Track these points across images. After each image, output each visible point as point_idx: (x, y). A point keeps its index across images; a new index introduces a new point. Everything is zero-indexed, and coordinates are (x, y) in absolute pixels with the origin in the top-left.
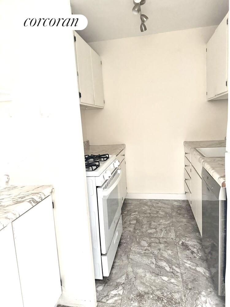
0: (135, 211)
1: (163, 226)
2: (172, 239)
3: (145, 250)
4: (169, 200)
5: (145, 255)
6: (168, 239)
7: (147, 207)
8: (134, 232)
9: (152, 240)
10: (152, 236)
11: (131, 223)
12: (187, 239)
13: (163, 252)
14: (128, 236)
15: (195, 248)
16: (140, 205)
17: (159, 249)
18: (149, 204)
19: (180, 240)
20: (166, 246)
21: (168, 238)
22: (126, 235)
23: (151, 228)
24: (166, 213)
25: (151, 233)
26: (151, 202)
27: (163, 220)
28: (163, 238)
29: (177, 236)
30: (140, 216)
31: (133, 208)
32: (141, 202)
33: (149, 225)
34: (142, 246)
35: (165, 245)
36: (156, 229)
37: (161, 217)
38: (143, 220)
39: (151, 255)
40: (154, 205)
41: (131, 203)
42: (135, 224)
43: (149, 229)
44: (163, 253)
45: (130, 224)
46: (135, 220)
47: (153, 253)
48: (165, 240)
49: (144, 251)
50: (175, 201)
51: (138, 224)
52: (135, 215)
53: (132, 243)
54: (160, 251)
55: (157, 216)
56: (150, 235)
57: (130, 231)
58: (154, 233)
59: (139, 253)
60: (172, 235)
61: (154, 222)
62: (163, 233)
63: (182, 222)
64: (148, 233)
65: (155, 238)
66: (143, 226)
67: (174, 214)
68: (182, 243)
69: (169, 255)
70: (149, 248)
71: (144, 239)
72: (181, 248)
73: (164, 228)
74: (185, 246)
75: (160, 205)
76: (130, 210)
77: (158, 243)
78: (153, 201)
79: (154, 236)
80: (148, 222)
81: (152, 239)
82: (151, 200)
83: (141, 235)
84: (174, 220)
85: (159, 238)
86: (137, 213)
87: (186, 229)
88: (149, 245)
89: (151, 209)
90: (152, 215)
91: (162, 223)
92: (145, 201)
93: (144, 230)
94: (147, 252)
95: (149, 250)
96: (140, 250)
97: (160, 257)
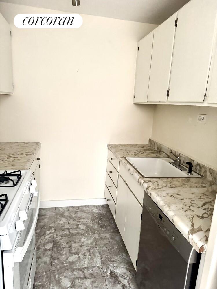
0: (50, 228)
1: (86, 248)
2: (98, 267)
4: (88, 207)
6: (94, 269)
7: (64, 220)
8: (51, 264)
9: (75, 275)
10: (75, 267)
11: (47, 247)
12: (115, 265)
14: (43, 272)
15: (125, 278)
16: (56, 216)
18: (67, 214)
19: (107, 268)
20: (93, 282)
21: (93, 267)
22: (40, 271)
23: (73, 254)
24: (87, 227)
25: (72, 263)
26: (68, 210)
27: (84, 238)
28: (88, 268)
29: (103, 262)
30: (57, 235)
31: (48, 222)
32: (57, 211)
33: (69, 248)
35: (92, 280)
36: (77, 253)
37: (82, 234)
38: (62, 241)
40: (73, 215)
41: (45, 215)
42: (51, 250)
43: (70, 256)
45: (46, 250)
46: (51, 242)
48: (90, 271)
50: (95, 206)
51: (55, 249)
52: (50, 233)
53: (50, 284)
55: (77, 233)
56: (71, 267)
57: (45, 263)
58: (76, 261)
60: (98, 261)
61: (75, 242)
62: (87, 259)
63: (105, 238)
64: (69, 262)
65: (79, 269)
66: (61, 252)
67: (96, 227)
68: (110, 273)
71: (65, 274)
72: (111, 282)
73: (88, 250)
74: (114, 277)
75: (79, 214)
76: (44, 226)
77: (83, 279)
78: (71, 209)
79: (77, 267)
80: (67, 243)
81: (75, 273)
82: (68, 208)
83: (61, 268)
84: (97, 236)
85: (84, 268)
86: (52, 230)
87: (111, 249)
88: (73, 285)
89: (70, 222)
90: (71, 231)
91: (85, 243)
92: (61, 210)
93: (63, 258)
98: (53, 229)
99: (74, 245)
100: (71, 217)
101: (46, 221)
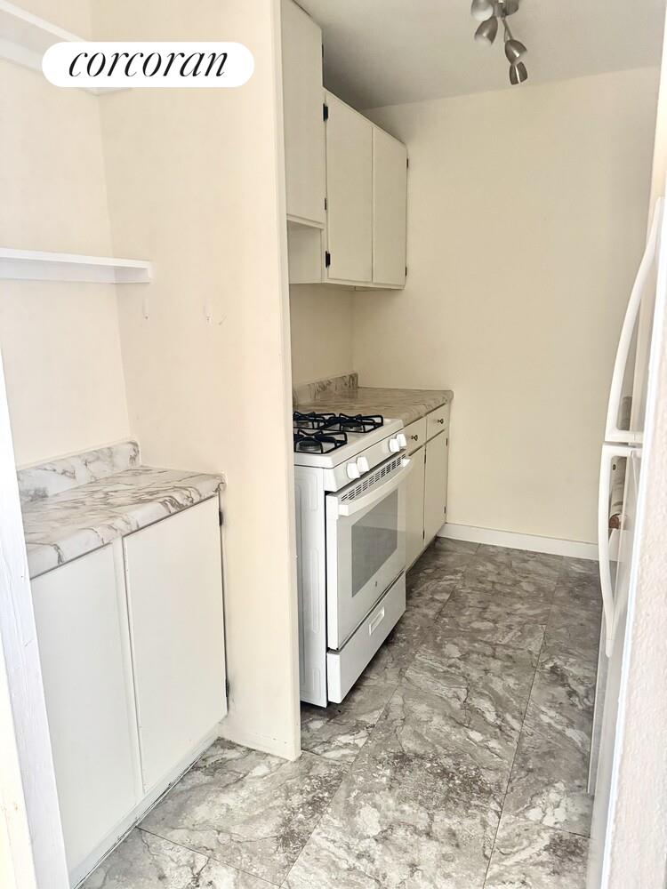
0: (456, 572)
1: (518, 619)
2: (530, 652)
3: (450, 666)
4: (561, 558)
5: (446, 676)
6: (519, 652)
7: (490, 567)
8: (436, 621)
9: (474, 647)
10: (479, 638)
11: (436, 597)
12: (571, 660)
13: (495, 679)
14: (416, 626)
15: (582, 684)
16: (475, 557)
17: (487, 671)
18: (501, 559)
19: (550, 659)
20: (507, 667)
21: (518, 649)
22: (412, 623)
23: (484, 619)
24: (540, 589)
25: (479, 631)
26: (508, 554)
27: (523, 604)
28: (506, 646)
29: (544, 648)
30: (464, 585)
31: (453, 562)
32: (479, 550)
33: (481, 610)
34: (443, 656)
35: (506, 664)
36: (495, 622)
37: (520, 597)
38: (470, 596)
39: (461, 680)
40: (514, 564)
41: (453, 551)
42: (444, 603)
43: (476, 620)
44: (491, 681)
45: (433, 600)
46: (447, 592)
47: (468, 675)
48: (510, 652)
49: (445, 668)
50: (579, 561)
51: (453, 603)
52: (451, 580)
53: (423, 643)
54: (486, 674)
55: (509, 593)
56: (473, 635)
57: (425, 616)
58: (486, 631)
59: (432, 670)
60: (534, 644)
61: (498, 605)
62: (510, 635)
63: (574, 616)
64: (472, 628)
65: (486, 642)
66: (463, 611)
67: (561, 594)
68: (551, 667)
69: (508, 689)
70: (461, 664)
71: (455, 640)
72: (545, 679)
73: (519, 623)
74: (558, 675)
75: (530, 566)
76: (444, 566)
77: (488, 656)
78: (516, 553)
79: (484, 639)
80: (480, 602)
81: (476, 645)
82: (508, 551)
83: (451, 630)
84: (554, 608)
85: (497, 644)
86: (459, 577)
87: (579, 636)
88: (464, 658)
89: (502, 573)
90: (498, 587)
91: (519, 612)
92: (491, 550)
93: (463, 619)
94: (453, 670)
95: (459, 669)
96: (437, 664)
97: (483, 687)
98: (460, 575)
99: (493, 608)
100: (509, 566)
101: (451, 559)
